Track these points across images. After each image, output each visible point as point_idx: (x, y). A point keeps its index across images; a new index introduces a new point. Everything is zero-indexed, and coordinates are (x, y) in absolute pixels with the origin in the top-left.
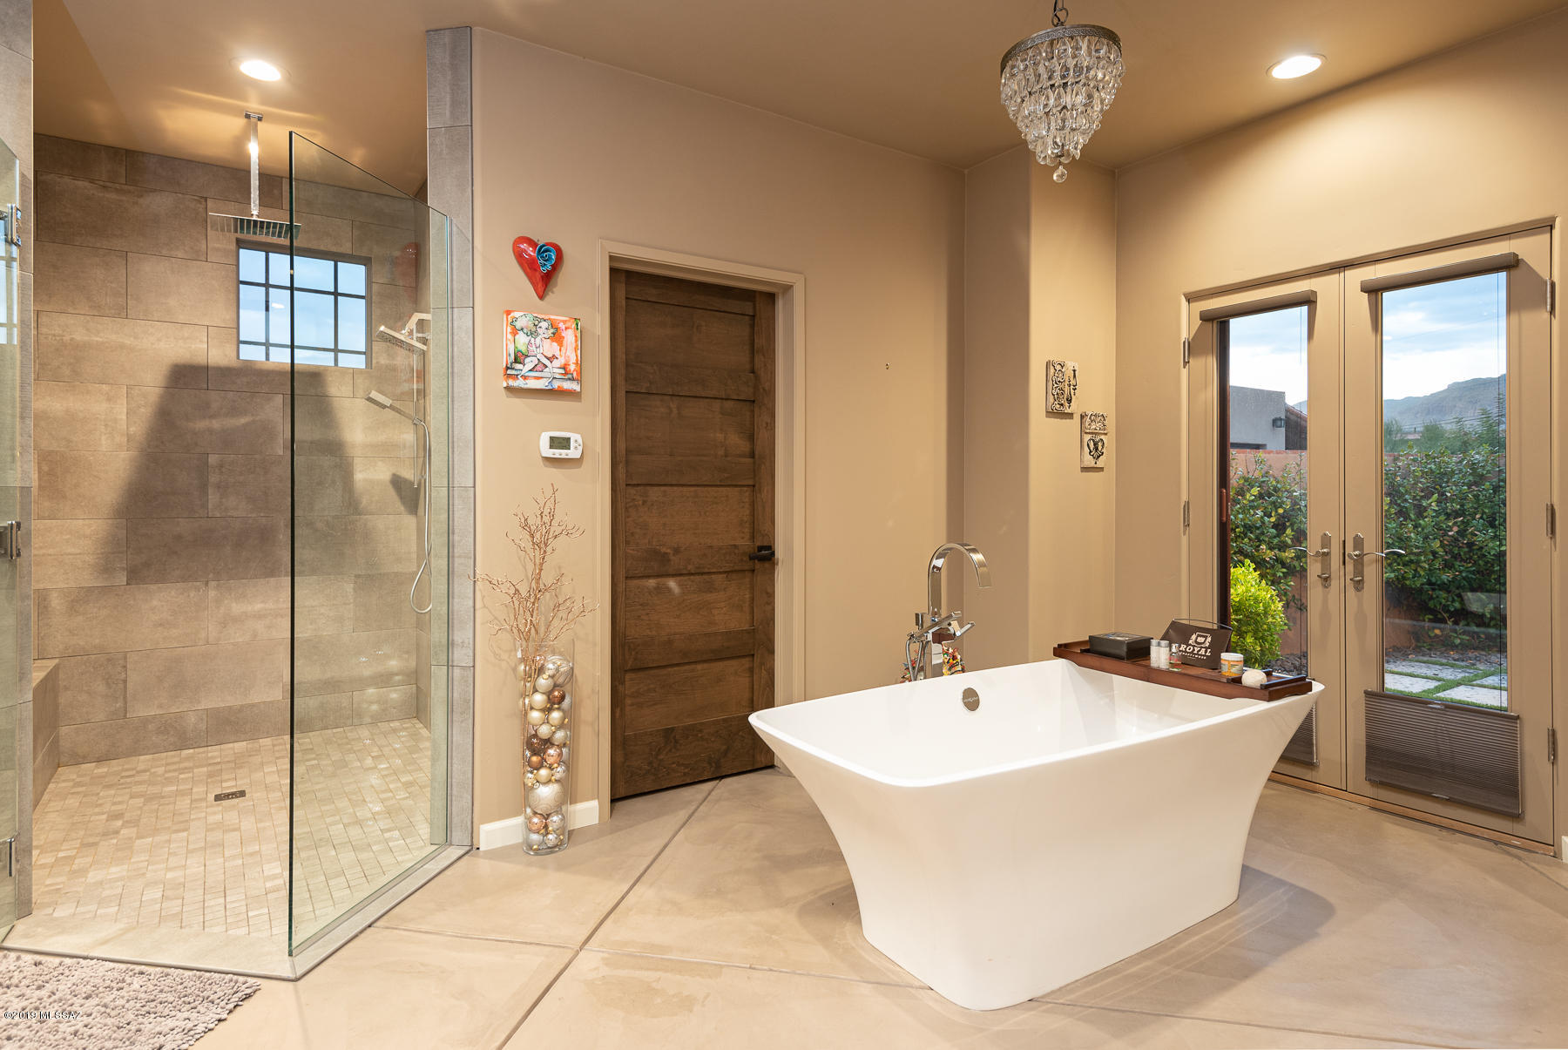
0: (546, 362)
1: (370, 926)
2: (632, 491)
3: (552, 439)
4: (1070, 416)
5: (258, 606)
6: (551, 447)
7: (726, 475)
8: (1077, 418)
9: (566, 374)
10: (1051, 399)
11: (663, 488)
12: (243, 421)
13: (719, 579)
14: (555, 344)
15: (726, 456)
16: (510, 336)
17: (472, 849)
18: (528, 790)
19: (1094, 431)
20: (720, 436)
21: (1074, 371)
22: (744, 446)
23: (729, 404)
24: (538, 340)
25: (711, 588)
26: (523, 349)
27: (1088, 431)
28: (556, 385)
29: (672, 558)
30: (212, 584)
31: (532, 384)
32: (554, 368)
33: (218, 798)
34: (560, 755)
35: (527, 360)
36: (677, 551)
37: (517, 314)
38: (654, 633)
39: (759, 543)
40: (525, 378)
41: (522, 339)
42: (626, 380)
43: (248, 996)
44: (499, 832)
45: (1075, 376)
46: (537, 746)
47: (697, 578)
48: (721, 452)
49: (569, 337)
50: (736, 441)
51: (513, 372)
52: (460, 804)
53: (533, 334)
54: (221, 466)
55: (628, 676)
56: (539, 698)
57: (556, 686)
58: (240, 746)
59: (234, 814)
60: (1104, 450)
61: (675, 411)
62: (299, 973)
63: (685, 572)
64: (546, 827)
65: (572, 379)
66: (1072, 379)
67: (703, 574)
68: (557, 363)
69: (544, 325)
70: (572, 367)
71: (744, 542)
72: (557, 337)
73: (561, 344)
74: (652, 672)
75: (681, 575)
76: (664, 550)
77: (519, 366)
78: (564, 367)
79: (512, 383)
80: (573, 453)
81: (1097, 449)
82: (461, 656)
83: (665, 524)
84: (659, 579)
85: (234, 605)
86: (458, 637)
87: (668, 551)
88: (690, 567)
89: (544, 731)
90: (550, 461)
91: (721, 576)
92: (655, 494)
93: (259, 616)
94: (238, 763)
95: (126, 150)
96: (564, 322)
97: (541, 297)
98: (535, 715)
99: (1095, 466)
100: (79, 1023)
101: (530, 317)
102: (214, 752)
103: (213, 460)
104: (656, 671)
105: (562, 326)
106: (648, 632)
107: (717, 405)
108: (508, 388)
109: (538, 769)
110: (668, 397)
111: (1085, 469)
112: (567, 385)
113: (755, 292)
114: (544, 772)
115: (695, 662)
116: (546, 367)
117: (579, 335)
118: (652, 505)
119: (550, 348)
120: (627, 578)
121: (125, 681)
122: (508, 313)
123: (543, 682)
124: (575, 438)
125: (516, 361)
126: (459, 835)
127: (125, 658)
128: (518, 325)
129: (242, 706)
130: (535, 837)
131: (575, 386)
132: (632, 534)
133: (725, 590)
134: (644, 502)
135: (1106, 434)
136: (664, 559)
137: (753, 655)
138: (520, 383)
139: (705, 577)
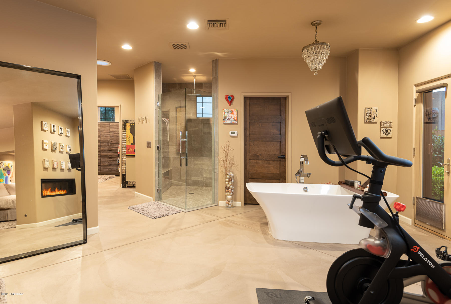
0: (230, 118)
1: (198, 210)
2: (250, 142)
3: (231, 132)
4: (376, 123)
5: (200, 162)
6: (231, 134)
7: (273, 139)
8: (379, 123)
9: (234, 120)
10: (366, 118)
11: (258, 142)
12: (197, 129)
13: (271, 162)
14: (232, 114)
15: (273, 135)
16: (224, 114)
17: (218, 205)
18: (226, 196)
19: (385, 127)
20: (272, 130)
21: (376, 110)
22: (278, 133)
23: (274, 123)
24: (229, 114)
25: (269, 164)
26: (226, 116)
27: (382, 127)
28: (232, 122)
29: (260, 156)
30: (193, 158)
31: (228, 122)
32: (232, 119)
33: (190, 193)
34: (231, 191)
35: (227, 118)
36: (261, 155)
37: (225, 110)
38: (256, 172)
39: (281, 154)
40: (226, 121)
41: (226, 114)
42: (250, 119)
43: (179, 212)
44: (222, 203)
45: (376, 111)
46: (227, 188)
47: (266, 161)
48: (272, 134)
49: (235, 113)
50: (276, 131)
51: (224, 120)
52: (216, 197)
53: (228, 113)
54: (194, 137)
55: (250, 180)
56: (227, 180)
57: (230, 178)
58: (196, 187)
59: (191, 195)
60: (391, 132)
61: (261, 125)
62: (186, 212)
63: (263, 159)
64: (229, 203)
65: (235, 121)
66: (375, 112)
67: (267, 160)
68: (232, 118)
69: (230, 111)
70: (235, 118)
71: (278, 154)
72: (232, 113)
73: (233, 114)
74: (255, 180)
75: (262, 160)
76: (258, 155)
77: (225, 119)
78: (234, 119)
79: (224, 122)
80: (236, 135)
81: (387, 132)
82: (216, 171)
83: (258, 149)
84: (257, 161)
85: (196, 162)
86: (216, 167)
87: (259, 155)
88: (264, 159)
89: (228, 185)
90: (231, 136)
91: (271, 161)
92: (256, 143)
93: (200, 164)
94: (195, 189)
95: (181, 83)
96: (234, 110)
97: (230, 106)
98: (227, 183)
99: (387, 137)
100: (162, 210)
101: (227, 110)
102: (192, 187)
103: (193, 136)
104: (256, 180)
105: (233, 111)
106: (254, 171)
107: (271, 124)
108: (224, 123)
109: (227, 192)
110: (259, 123)
111: (381, 138)
112: (234, 122)
113: (281, 98)
114: (228, 193)
115: (265, 179)
116: (230, 119)
117: (237, 112)
118: (255, 145)
119: (231, 115)
120: (249, 160)
121: (180, 173)
122: (223, 109)
123: (228, 177)
124: (236, 132)
125: (225, 118)
126: (216, 202)
127: (180, 169)
128: (225, 111)
129: (197, 180)
130: (227, 205)
131: (236, 122)
132: (251, 151)
133: (273, 164)
134: (253, 145)
135: (392, 127)
136: (258, 156)
137: (280, 179)
138: (226, 122)
139: (268, 161)
